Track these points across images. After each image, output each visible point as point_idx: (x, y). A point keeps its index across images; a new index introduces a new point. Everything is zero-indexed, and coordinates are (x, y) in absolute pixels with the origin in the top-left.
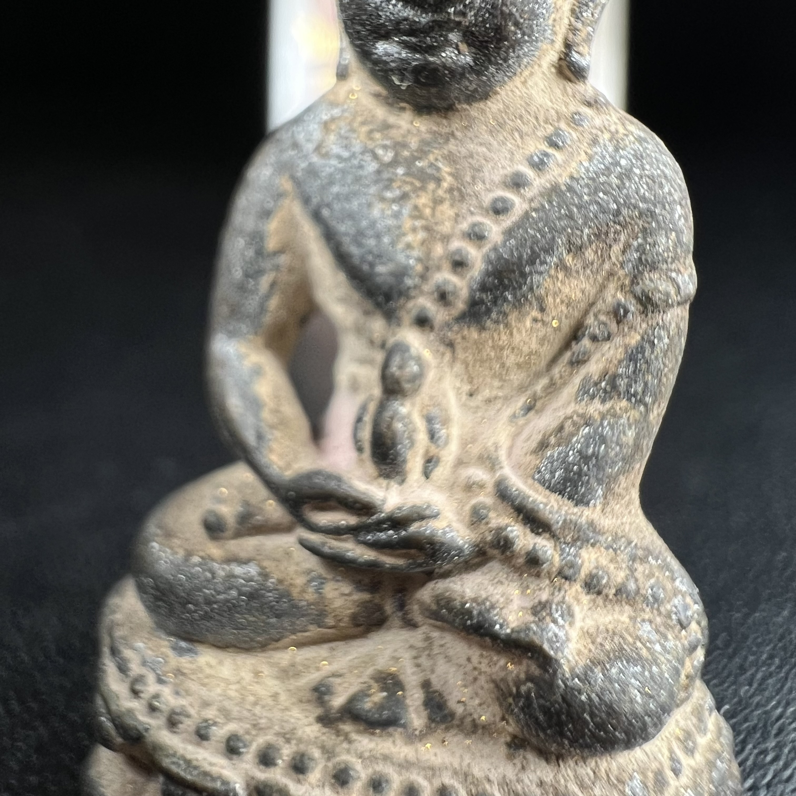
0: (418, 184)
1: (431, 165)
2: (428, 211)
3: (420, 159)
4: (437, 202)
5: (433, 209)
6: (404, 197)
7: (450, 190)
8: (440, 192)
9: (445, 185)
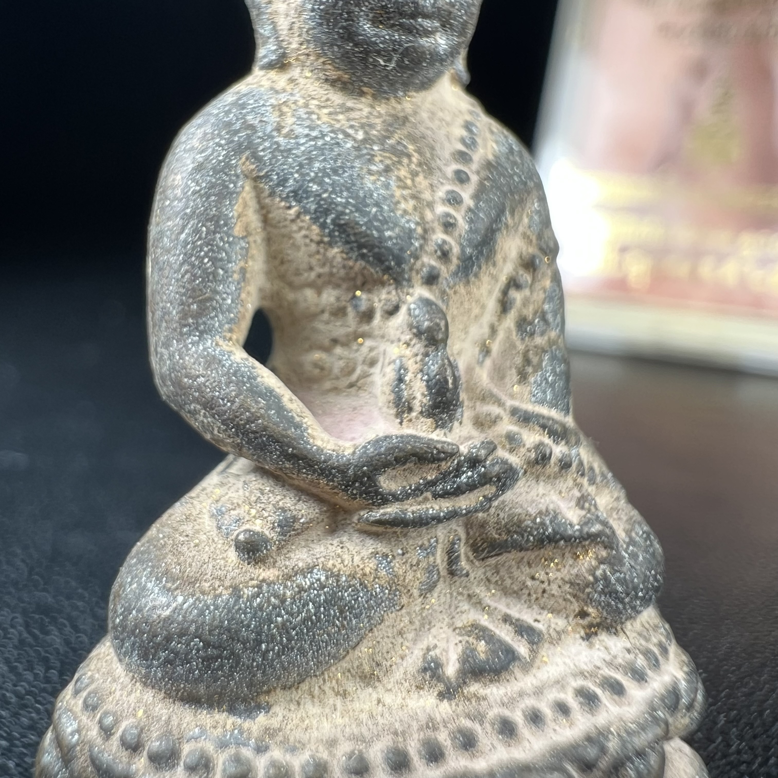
0: (395, 159)
1: (399, 143)
2: (409, 182)
3: (389, 138)
4: (414, 174)
5: (413, 180)
6: (387, 170)
7: (420, 164)
8: (413, 166)
9: (414, 160)
